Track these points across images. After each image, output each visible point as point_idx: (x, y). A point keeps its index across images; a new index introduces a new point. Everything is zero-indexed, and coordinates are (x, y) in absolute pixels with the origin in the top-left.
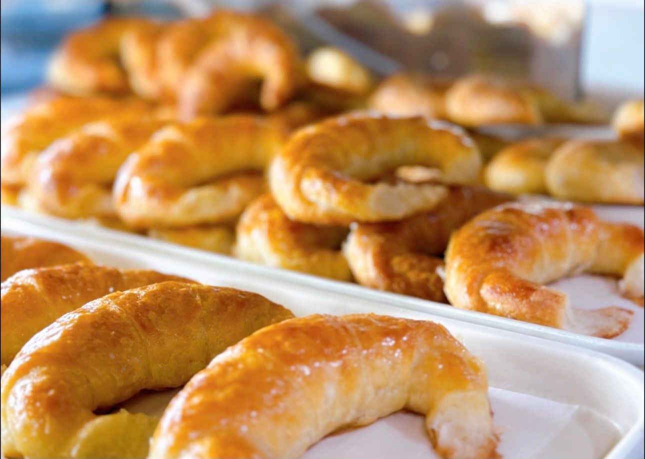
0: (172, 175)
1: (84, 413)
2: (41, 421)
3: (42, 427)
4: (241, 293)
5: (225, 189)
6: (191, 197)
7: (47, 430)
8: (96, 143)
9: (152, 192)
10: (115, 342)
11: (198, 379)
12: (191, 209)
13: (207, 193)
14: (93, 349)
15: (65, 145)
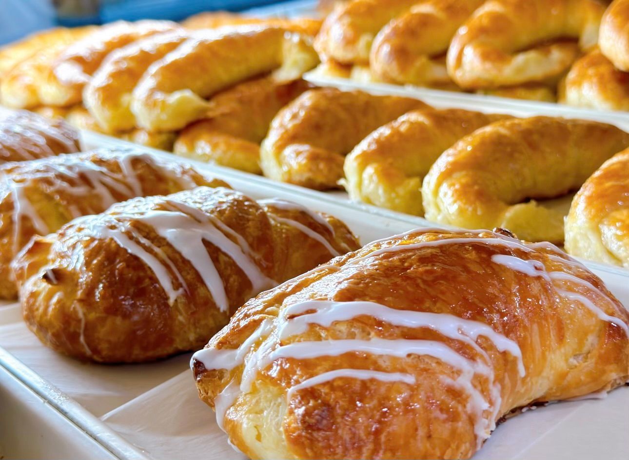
0: (498, 42)
1: (502, 204)
2: (473, 206)
3: (475, 210)
4: (603, 124)
5: (547, 53)
6: (520, 59)
7: (479, 212)
8: (425, 21)
9: (486, 56)
10: (511, 155)
11: (597, 174)
12: (519, 70)
13: (532, 55)
14: (496, 160)
15: (398, 22)
